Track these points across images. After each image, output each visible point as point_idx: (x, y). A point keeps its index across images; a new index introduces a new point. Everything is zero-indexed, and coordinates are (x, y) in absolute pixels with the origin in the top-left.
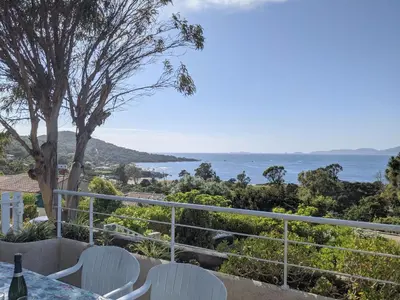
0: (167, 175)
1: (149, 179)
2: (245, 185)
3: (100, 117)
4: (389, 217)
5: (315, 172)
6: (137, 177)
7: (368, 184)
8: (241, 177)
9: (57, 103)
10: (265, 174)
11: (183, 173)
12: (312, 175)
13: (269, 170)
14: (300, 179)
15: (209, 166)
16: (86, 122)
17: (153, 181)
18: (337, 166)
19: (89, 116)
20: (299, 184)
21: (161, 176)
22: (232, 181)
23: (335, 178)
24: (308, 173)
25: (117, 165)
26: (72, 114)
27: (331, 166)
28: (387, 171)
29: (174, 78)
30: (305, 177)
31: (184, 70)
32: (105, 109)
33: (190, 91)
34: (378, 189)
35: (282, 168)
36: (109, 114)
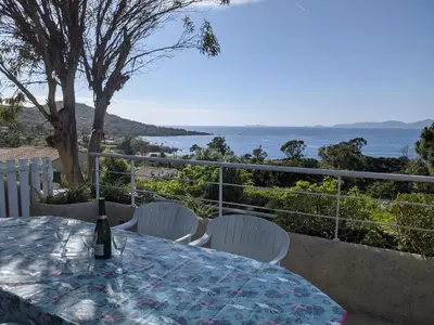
0: (176, 150)
1: (158, 154)
2: (261, 160)
3: (118, 81)
4: (413, 194)
5: (336, 147)
6: (146, 152)
7: (393, 159)
8: (257, 152)
9: (72, 65)
10: (283, 149)
11: (194, 147)
12: (333, 150)
13: (287, 145)
14: (320, 154)
15: (222, 141)
16: (104, 86)
17: (163, 156)
18: (362, 140)
19: (106, 81)
20: (319, 159)
21: (170, 151)
22: (247, 156)
23: (359, 153)
24: (329, 148)
25: (122, 139)
26: (88, 78)
27: (355, 141)
28: (418, 144)
29: (197, 37)
30: (326, 152)
31: (208, 27)
32: (123, 72)
33: (214, 52)
34: (403, 164)
35: (302, 142)
36: (128, 77)
